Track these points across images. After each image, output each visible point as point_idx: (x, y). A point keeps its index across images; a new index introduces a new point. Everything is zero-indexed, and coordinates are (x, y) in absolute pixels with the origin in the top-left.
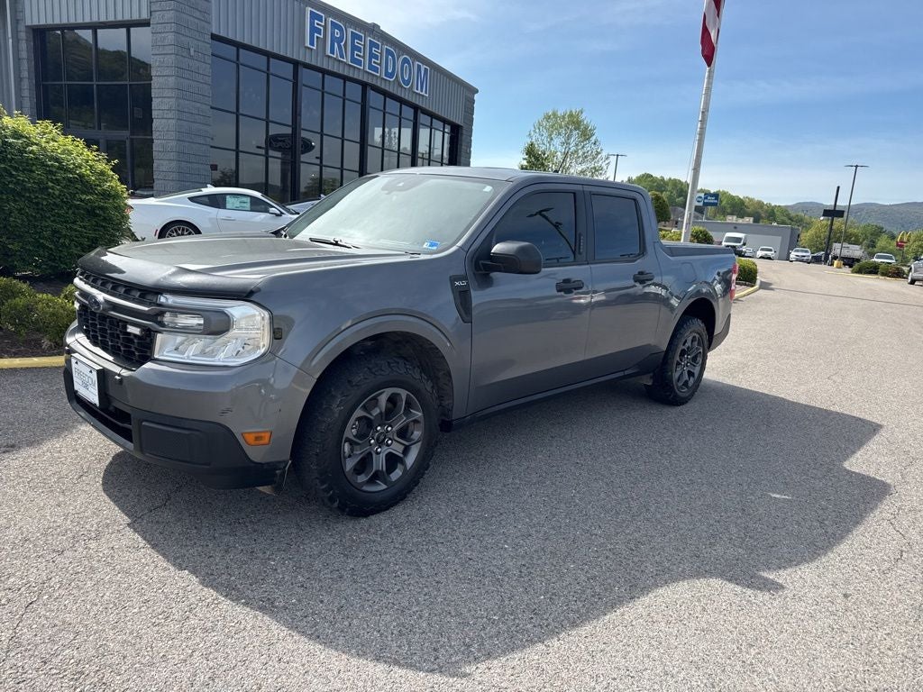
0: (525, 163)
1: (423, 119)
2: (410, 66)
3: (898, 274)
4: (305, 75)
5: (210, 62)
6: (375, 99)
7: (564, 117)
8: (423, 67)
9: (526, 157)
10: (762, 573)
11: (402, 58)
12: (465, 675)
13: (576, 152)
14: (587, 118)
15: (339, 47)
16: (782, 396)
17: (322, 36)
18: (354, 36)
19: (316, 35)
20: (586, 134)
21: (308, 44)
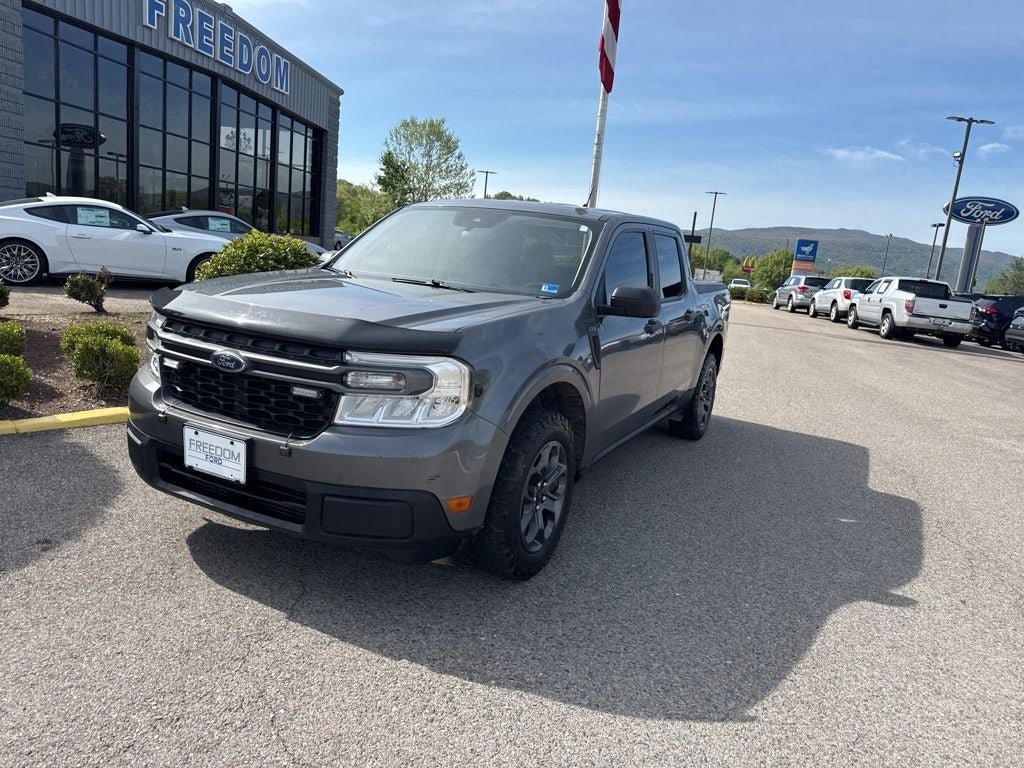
0: (382, 174)
1: (284, 120)
2: (268, 59)
3: (761, 299)
4: (143, 61)
5: (20, 34)
6: (227, 94)
7: (424, 126)
8: (282, 61)
9: (384, 167)
10: (891, 591)
11: (258, 48)
12: (753, 719)
13: (439, 165)
14: (450, 129)
15: (185, 28)
16: (769, 425)
17: (163, 15)
18: (203, 18)
19: (156, 12)
20: (449, 147)
21: (146, 22)
